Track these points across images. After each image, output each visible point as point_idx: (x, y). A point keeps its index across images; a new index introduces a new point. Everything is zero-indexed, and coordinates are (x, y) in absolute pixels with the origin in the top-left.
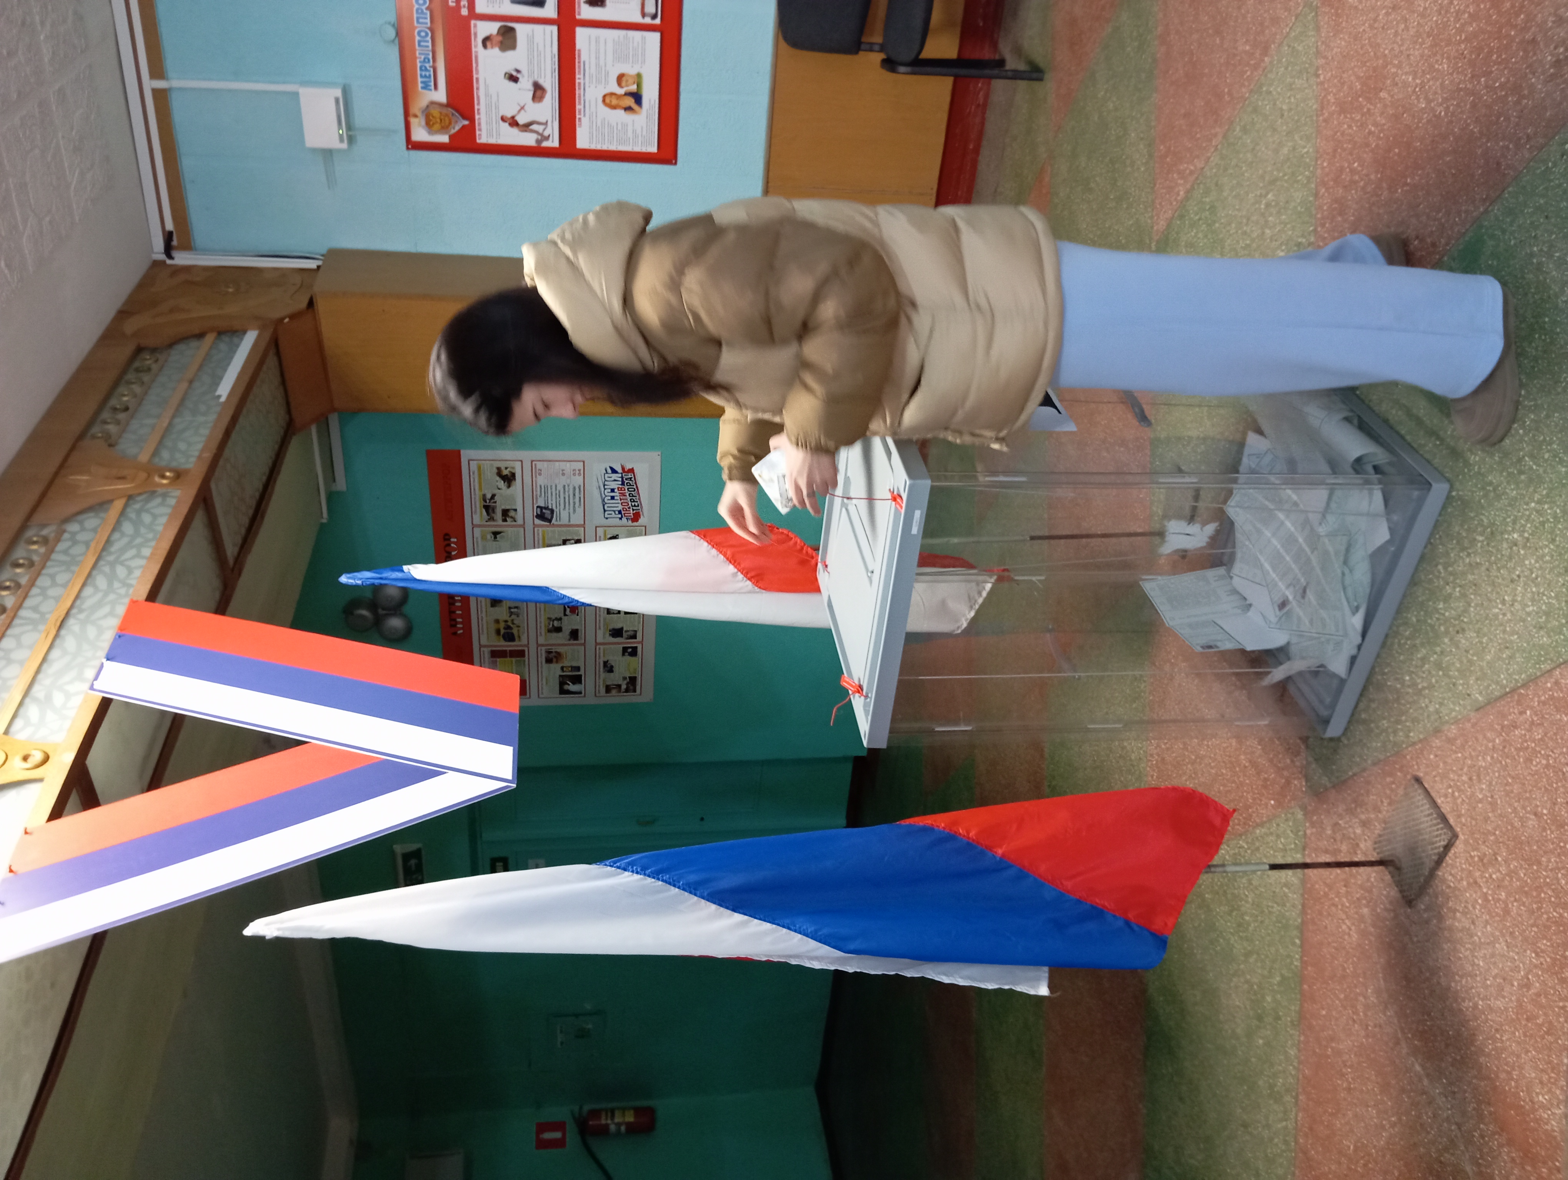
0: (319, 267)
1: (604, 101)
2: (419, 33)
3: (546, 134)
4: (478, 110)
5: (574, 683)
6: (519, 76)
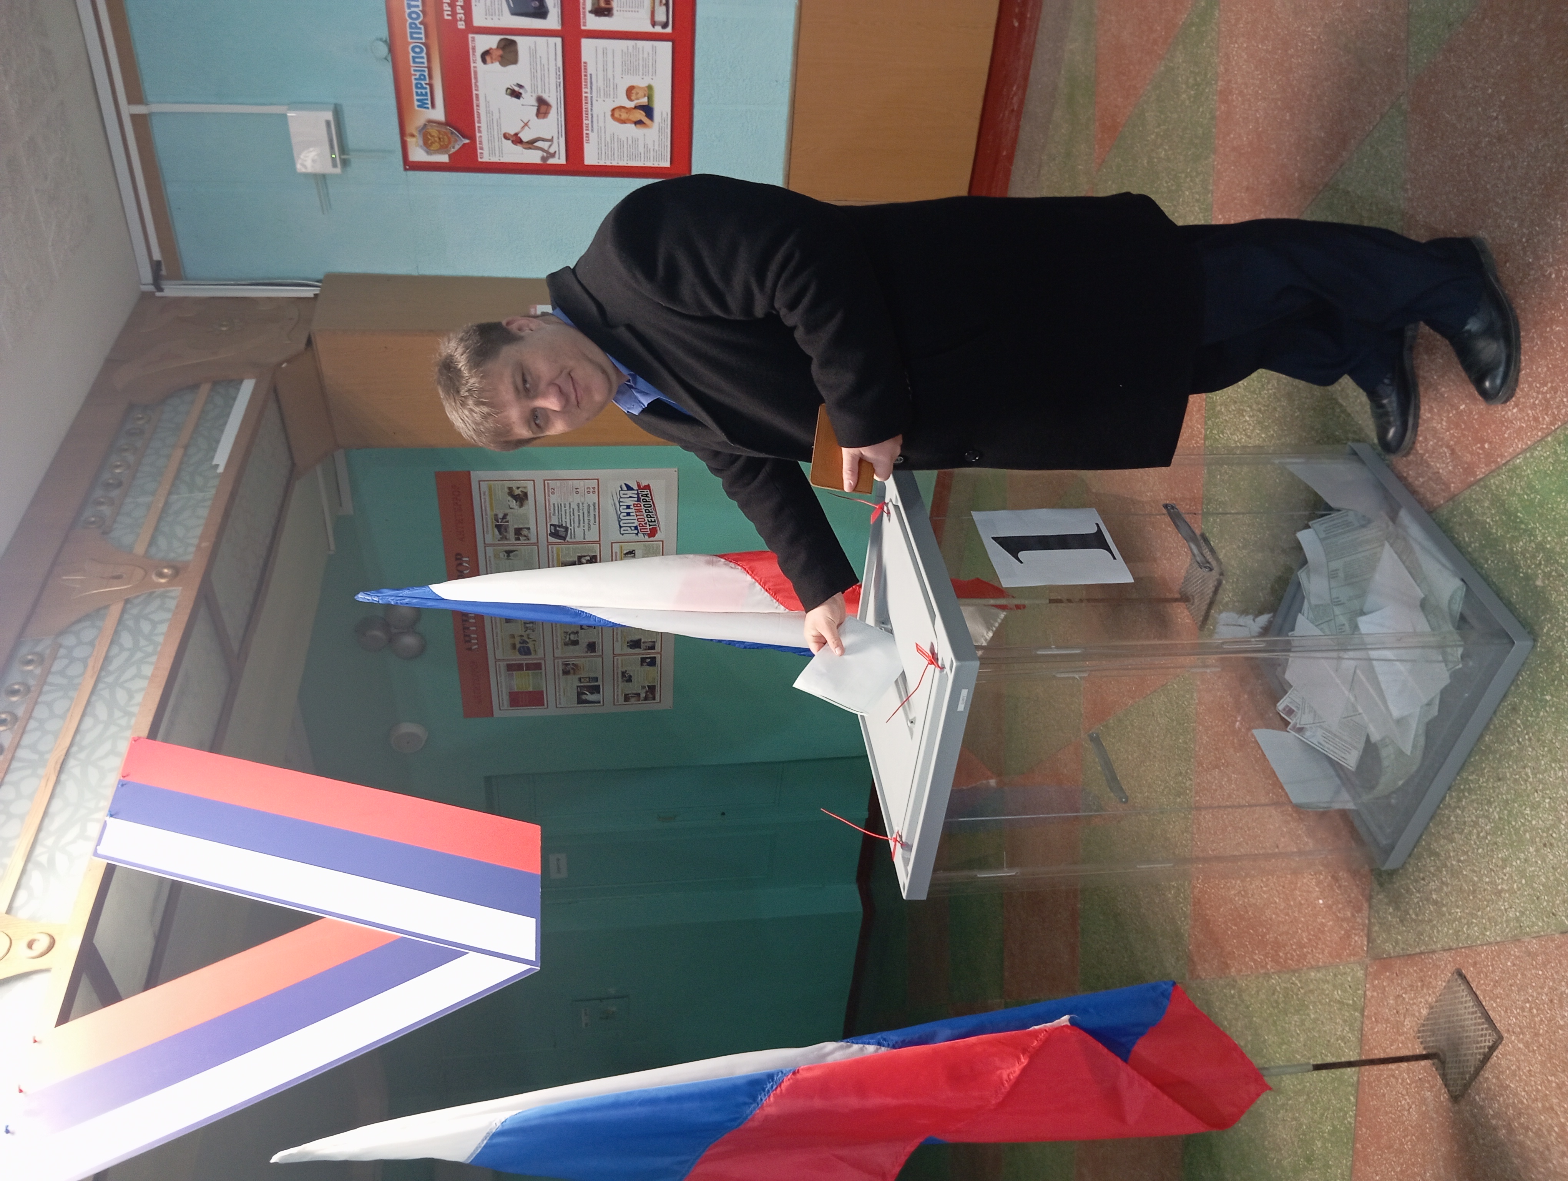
0: (316, 295)
1: (612, 115)
2: (413, 48)
3: (552, 150)
4: (479, 127)
5: (592, 693)
6: (521, 91)
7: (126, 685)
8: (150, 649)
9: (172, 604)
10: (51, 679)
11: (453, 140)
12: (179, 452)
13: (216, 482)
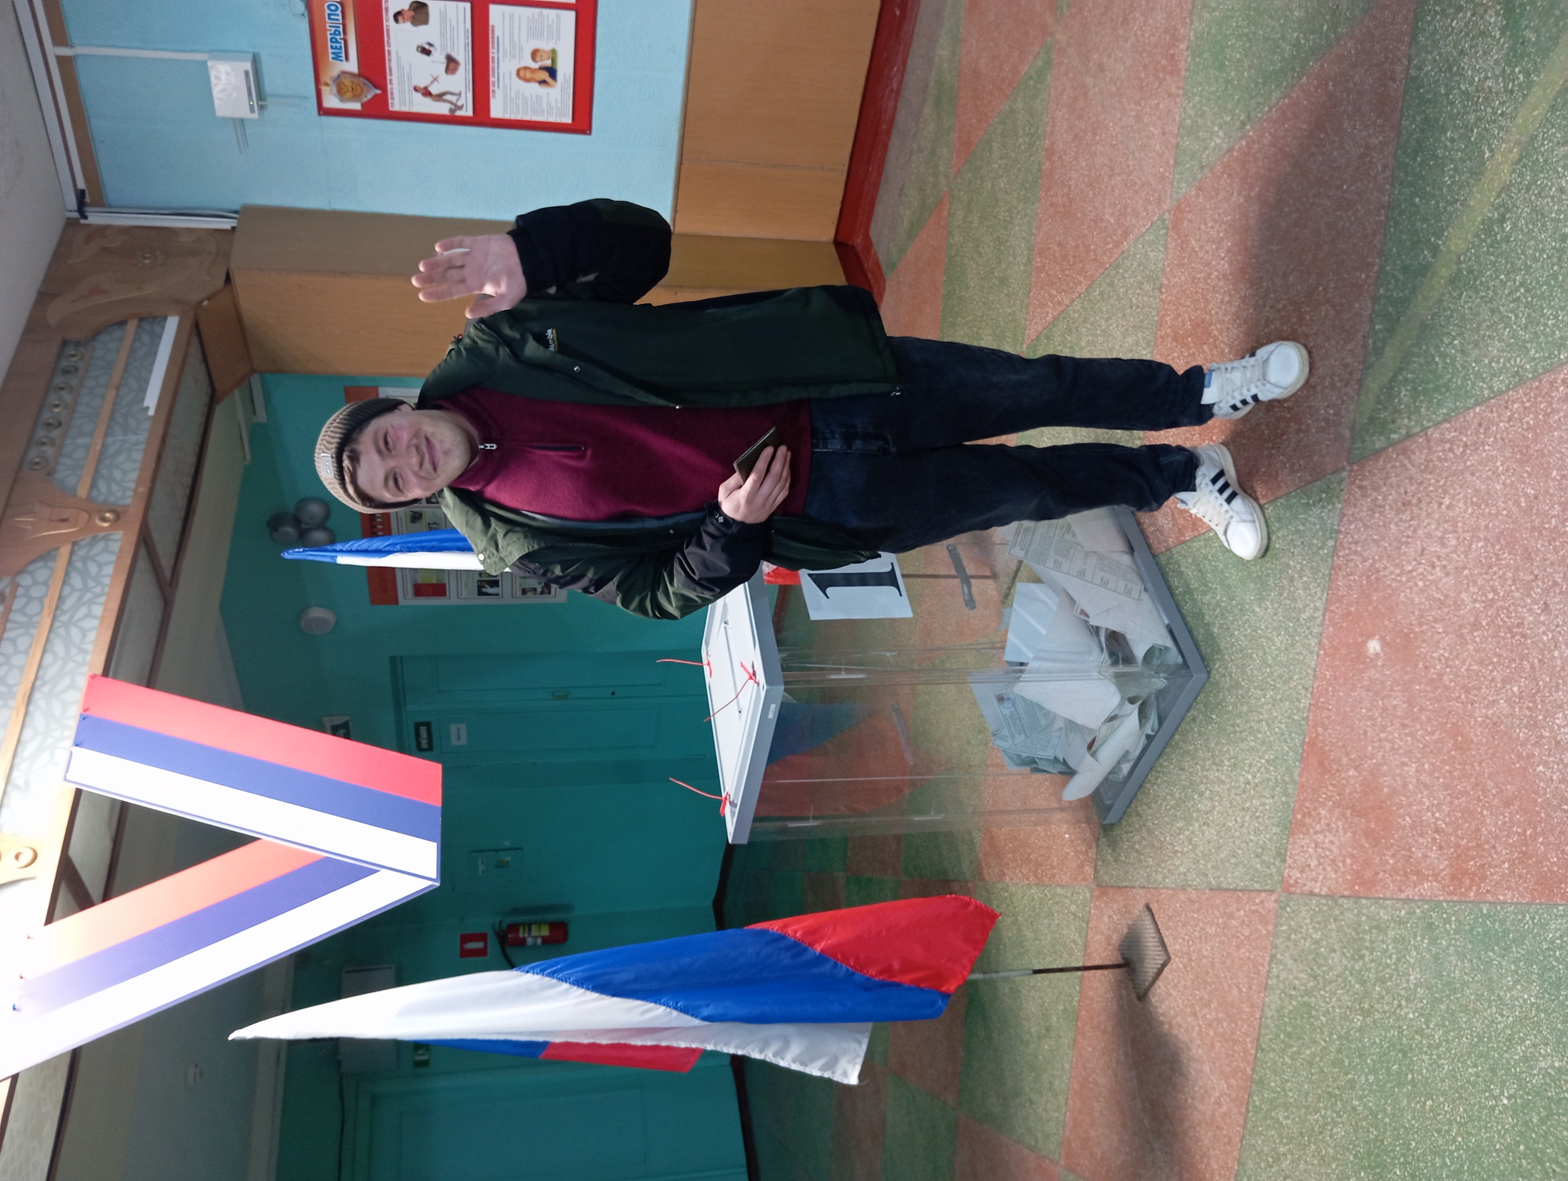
0: (234, 228)
1: (518, 74)
2: (329, 6)
3: (459, 103)
4: (391, 80)
5: (491, 587)
6: (431, 49)
7: (79, 624)
8: (98, 590)
9: (115, 547)
10: (13, 616)
11: (365, 90)
12: (112, 393)
13: (147, 425)
